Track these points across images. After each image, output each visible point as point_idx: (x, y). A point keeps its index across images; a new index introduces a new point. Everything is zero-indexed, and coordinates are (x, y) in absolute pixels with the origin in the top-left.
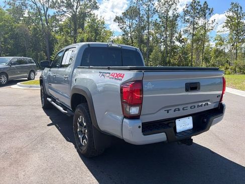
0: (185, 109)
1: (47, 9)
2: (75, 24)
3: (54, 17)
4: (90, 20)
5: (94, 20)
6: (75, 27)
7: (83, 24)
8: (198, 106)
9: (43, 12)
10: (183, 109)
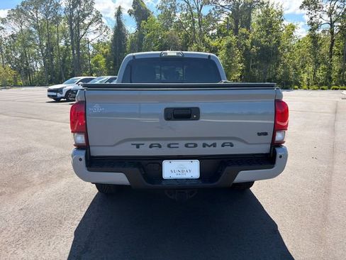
0: (172, 146)
1: (202, 6)
2: (236, 22)
3: (208, 16)
4: (261, 13)
5: (267, 13)
6: (237, 26)
7: (250, 19)
8: (204, 145)
9: (195, 11)
10: (169, 146)
